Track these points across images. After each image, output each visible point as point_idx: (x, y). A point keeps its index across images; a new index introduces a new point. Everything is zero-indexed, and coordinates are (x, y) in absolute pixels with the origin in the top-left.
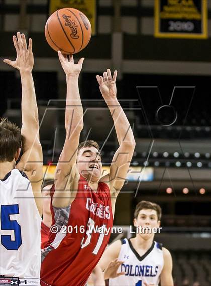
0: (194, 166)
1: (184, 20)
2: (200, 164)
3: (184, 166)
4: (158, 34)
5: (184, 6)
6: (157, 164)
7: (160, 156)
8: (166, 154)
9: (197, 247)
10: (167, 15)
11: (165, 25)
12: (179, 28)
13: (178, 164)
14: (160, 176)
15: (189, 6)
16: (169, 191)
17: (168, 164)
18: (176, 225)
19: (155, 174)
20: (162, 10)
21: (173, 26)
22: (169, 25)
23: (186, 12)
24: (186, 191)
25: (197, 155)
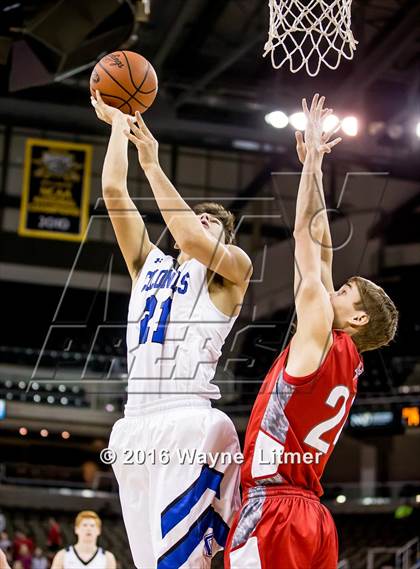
0: (57, 402)
1: (57, 216)
2: (64, 401)
3: (44, 401)
4: (24, 231)
5: (59, 198)
6: (9, 395)
7: (15, 387)
8: (22, 385)
9: (52, 505)
10: (37, 208)
11: (33, 221)
12: (51, 225)
13: (37, 398)
14: (12, 412)
15: (66, 199)
16: (23, 431)
17: (23, 396)
18: (28, 475)
19: (6, 408)
20: (31, 200)
21: (44, 222)
22: (39, 221)
23: (61, 206)
24: (44, 433)
25: (62, 388)
